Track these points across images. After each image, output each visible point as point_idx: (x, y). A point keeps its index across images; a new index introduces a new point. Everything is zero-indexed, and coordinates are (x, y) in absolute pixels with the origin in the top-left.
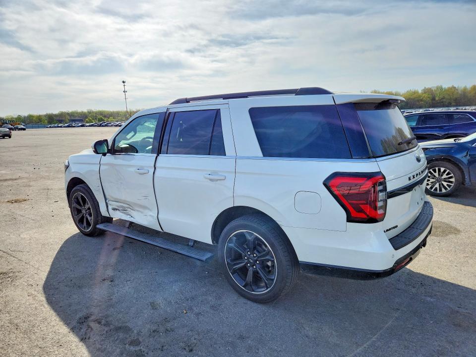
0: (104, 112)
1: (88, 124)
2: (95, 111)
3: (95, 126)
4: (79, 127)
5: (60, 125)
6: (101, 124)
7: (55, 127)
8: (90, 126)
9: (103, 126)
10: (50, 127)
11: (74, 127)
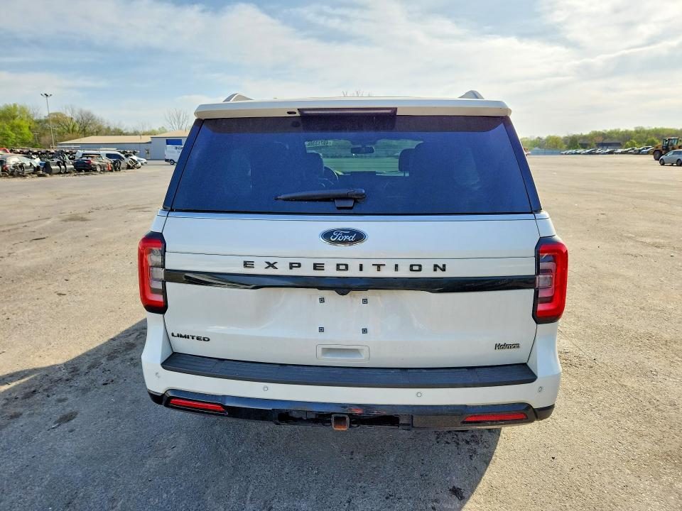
0: (663, 130)
1: (620, 151)
2: (648, 129)
3: (631, 153)
4: (605, 154)
5: (578, 152)
6: (640, 151)
7: (572, 154)
8: (622, 153)
9: (643, 154)
10: (565, 154)
11: (598, 154)
